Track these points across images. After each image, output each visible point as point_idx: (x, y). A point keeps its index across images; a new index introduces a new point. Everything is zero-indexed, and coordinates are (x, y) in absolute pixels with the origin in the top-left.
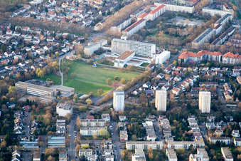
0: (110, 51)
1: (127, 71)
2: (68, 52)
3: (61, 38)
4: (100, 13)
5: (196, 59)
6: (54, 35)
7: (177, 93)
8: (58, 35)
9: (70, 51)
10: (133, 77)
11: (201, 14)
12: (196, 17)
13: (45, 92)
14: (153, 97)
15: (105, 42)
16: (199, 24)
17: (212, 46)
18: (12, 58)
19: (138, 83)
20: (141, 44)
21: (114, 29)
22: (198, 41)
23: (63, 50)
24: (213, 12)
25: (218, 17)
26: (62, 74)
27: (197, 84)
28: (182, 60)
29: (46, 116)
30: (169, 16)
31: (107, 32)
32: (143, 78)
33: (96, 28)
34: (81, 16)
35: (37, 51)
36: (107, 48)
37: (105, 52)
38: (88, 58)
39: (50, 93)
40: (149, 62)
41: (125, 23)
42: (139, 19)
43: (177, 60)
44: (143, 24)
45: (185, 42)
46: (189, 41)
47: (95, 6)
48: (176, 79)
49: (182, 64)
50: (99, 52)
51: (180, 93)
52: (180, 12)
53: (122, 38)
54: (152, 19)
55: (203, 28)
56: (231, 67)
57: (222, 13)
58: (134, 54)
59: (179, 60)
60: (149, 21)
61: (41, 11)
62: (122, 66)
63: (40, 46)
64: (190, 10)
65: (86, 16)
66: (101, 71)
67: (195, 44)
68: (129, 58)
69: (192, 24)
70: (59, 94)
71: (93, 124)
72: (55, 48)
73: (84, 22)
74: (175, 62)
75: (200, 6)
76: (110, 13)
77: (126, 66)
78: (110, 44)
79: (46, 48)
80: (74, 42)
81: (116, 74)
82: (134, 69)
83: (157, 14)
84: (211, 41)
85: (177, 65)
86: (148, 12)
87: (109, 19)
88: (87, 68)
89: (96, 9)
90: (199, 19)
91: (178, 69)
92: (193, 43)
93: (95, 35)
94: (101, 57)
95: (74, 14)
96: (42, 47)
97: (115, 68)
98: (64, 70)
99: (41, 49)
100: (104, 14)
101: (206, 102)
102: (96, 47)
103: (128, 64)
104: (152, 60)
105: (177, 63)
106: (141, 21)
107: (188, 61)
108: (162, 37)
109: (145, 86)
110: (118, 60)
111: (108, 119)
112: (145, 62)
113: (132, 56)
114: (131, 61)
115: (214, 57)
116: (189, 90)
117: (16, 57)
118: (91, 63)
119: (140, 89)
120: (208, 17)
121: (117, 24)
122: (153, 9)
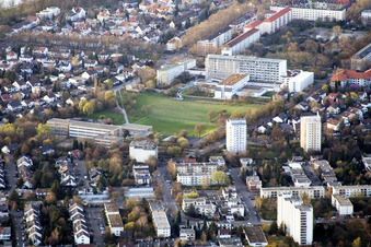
0: (203, 77)
1: (240, 103)
2: (127, 80)
3: (108, 63)
4: (172, 25)
5: (361, 82)
6: (96, 58)
7: (336, 128)
8: (103, 57)
9: (129, 79)
10: (254, 110)
11: (360, 22)
12: (351, 26)
14: (297, 134)
15: (192, 63)
16: (360, 36)
18: (28, 91)
19: (267, 116)
20: (260, 60)
21: (205, 43)
22: (362, 57)
23: (119, 78)
26: (124, 111)
28: (338, 83)
29: (115, 160)
30: (301, 26)
31: (190, 50)
32: (271, 110)
33: (170, 46)
34: (138, 29)
35: (71, 81)
36: (198, 73)
37: (193, 78)
38: (166, 88)
39: (112, 133)
40: (277, 90)
41: (222, 37)
42: (246, 30)
43: (328, 83)
44: (255, 37)
46: (348, 57)
47: (160, 16)
48: (330, 109)
49: (337, 89)
50: (185, 78)
51: (342, 126)
52: (320, 19)
53: (223, 52)
54: (269, 32)
55: (368, 40)
58: (248, 78)
59: (333, 85)
60: (265, 35)
61: (62, 25)
62: (229, 95)
63: (75, 72)
64: (340, 15)
65: (147, 30)
66: (194, 105)
67: (357, 61)
68: (240, 84)
69: (345, 36)
71: (198, 169)
72: (103, 76)
73: (146, 38)
74: (325, 87)
76: (188, 26)
77: (236, 96)
78: (201, 66)
79: (86, 76)
80: (135, 67)
81: (222, 107)
82: (250, 101)
83: (278, 23)
85: (329, 91)
86: (262, 19)
87: (192, 32)
88: (167, 101)
89: (163, 19)
90: (357, 29)
91: (331, 97)
92: (352, 60)
93: (167, 56)
94: (187, 86)
95: (124, 28)
96: (79, 74)
97: (217, 100)
98: (126, 104)
99: (78, 78)
100: (179, 27)
102: (178, 70)
103: (239, 94)
104: (282, 86)
105: (329, 88)
106: (250, 33)
107: (348, 84)
109: (278, 119)
110: (222, 86)
111: (221, 163)
112: (269, 90)
113: (245, 81)
114: (246, 87)
116: (355, 122)
117: (35, 89)
118: (173, 95)
119: (270, 124)
122: (269, 16)
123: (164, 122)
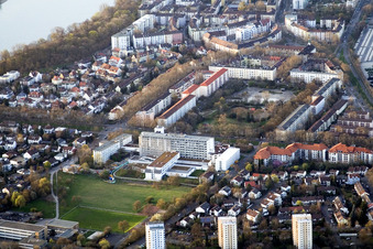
0: (137, 154)
1: (168, 187)
2: (65, 160)
3: (53, 136)
4: (118, 89)
5: (283, 158)
6: (41, 133)
7: (254, 220)
8: (48, 131)
9: (69, 157)
10: (178, 196)
11: (289, 82)
12: (279, 87)
13: (28, 233)
14: (215, 229)
15: (129, 139)
16: (286, 97)
17: (309, 135)
19: (188, 206)
20: (189, 138)
21: (142, 115)
22: (285, 128)
23: (57, 158)
24: (308, 77)
25: (318, 83)
26: (56, 199)
27: (287, 201)
28: (261, 162)
30: (236, 86)
31: (130, 122)
32: (195, 197)
33: (112, 116)
34: (86, 96)
35: (12, 162)
36: (133, 149)
37: (128, 155)
38: (101, 168)
39: (37, 234)
40: (205, 168)
41: (161, 104)
42: (184, 96)
43: (252, 162)
44: (191, 104)
45: (264, 131)
46: (272, 129)
47: (109, 78)
48: (251, 194)
49: (260, 169)
50: (119, 156)
51: (261, 218)
52: (253, 79)
53: (156, 130)
54: (206, 94)
55: (294, 105)
56: (343, 168)
57: (325, 77)
58: (178, 156)
59: (256, 162)
60: (202, 98)
61: (17, 93)
62: (158, 177)
63: (17, 153)
64: (270, 75)
65: (94, 95)
66: (124, 189)
67: (281, 133)
68: (170, 164)
69: (274, 98)
70: (53, 233)
72: (44, 155)
73: (91, 107)
74: (248, 166)
75: (286, 68)
76: (134, 89)
77: (165, 177)
78: (135, 141)
79: (27, 156)
80: (75, 143)
81: (150, 193)
82: (179, 182)
83: (214, 86)
84: (308, 125)
85: (253, 172)
86: (199, 82)
87: (133, 99)
88: (100, 185)
89: (111, 82)
90: (286, 89)
91: (254, 178)
92: (277, 131)
93: (111, 127)
94: (122, 165)
95: (74, 94)
96: (20, 154)
97: (147, 182)
98: (61, 191)
99: (19, 159)
100: (124, 91)
101: (305, 231)
102: (114, 148)
103: (169, 174)
104: (210, 164)
105: (253, 167)
106: (187, 99)
107: (270, 162)
108: (225, 124)
109: (199, 210)
110: (152, 168)
112: (198, 168)
113: (175, 160)
114: (174, 168)
115: (314, 153)
116: (274, 211)
118: (107, 177)
119: (192, 216)
120: (300, 86)
121: (147, 106)
122: (207, 77)
123: (93, 212)
